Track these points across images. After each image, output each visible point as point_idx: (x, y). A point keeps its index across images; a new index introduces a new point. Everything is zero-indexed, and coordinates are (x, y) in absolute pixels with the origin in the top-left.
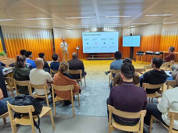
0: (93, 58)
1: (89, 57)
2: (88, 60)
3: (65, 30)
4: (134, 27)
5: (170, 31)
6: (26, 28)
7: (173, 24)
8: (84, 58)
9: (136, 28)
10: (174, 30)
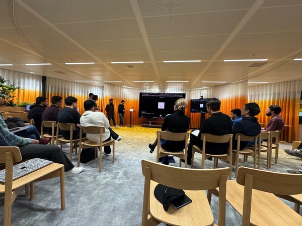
0: (150, 125)
1: (146, 123)
2: (143, 126)
3: (122, 89)
4: (206, 89)
5: (259, 95)
6: (76, 84)
7: (262, 85)
8: (139, 124)
9: (209, 90)
10: (264, 93)
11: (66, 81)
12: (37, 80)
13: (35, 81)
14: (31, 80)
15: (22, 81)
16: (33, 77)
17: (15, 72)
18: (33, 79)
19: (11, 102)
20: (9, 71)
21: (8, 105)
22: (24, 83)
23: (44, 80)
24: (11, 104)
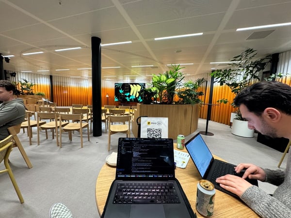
11: (65, 77)
12: (47, 78)
13: (46, 78)
14: (43, 78)
15: (39, 79)
16: (45, 76)
17: (34, 74)
18: (45, 77)
19: (32, 92)
20: (32, 74)
21: (30, 94)
22: (40, 80)
23: (51, 77)
24: (32, 94)
